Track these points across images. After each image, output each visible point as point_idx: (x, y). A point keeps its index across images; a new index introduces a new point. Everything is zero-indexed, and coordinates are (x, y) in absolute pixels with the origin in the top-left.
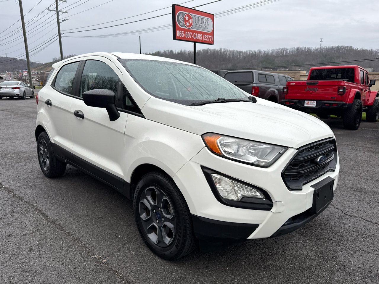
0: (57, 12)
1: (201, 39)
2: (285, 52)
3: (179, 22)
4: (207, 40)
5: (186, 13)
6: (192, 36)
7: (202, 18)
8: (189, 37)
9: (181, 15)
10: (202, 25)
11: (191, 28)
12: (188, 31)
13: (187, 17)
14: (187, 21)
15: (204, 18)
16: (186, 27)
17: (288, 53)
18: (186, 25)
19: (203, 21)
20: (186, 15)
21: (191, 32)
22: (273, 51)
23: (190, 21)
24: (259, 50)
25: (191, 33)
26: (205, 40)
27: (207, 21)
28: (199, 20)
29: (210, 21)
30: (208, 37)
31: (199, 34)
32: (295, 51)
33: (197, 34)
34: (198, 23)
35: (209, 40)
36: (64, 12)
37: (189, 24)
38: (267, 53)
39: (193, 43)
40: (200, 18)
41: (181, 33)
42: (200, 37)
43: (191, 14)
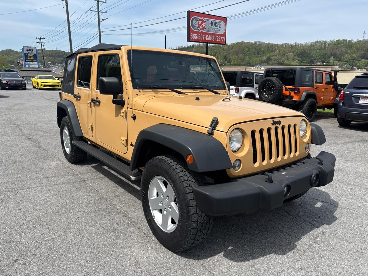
0: (98, 12)
1: (213, 40)
2: (323, 44)
3: (193, 26)
5: (199, 18)
6: (205, 38)
7: (215, 21)
8: (201, 39)
9: (195, 20)
10: (214, 27)
11: (204, 31)
12: (201, 33)
14: (200, 25)
15: (217, 22)
16: (199, 30)
17: (327, 46)
18: (199, 28)
19: (216, 24)
20: (199, 20)
22: (310, 44)
24: (296, 43)
25: (204, 35)
26: (217, 41)
27: (219, 24)
28: (212, 24)
29: (222, 23)
30: (221, 38)
31: (211, 36)
32: (335, 44)
33: (209, 36)
35: (221, 41)
36: (104, 12)
37: (202, 28)
38: (304, 46)
39: (206, 44)
40: (212, 21)
41: (195, 35)
42: (213, 38)
43: (204, 18)
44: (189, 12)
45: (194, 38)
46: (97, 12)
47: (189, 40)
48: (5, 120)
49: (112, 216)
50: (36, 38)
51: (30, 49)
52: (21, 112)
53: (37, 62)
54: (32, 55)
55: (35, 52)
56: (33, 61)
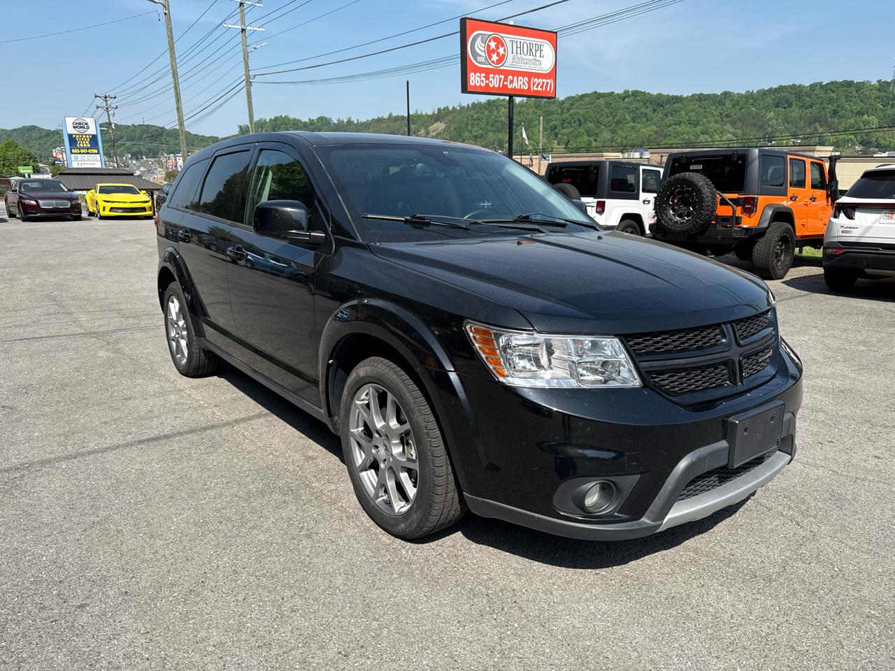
0: (243, 30)
1: (526, 88)
3: (475, 55)
4: (541, 89)
5: (490, 35)
6: (505, 83)
7: (528, 42)
8: (497, 86)
9: (480, 38)
10: (528, 57)
11: (502, 66)
12: (496, 71)
13: (494, 41)
14: (493, 51)
15: (534, 43)
16: (490, 65)
18: (490, 59)
19: (531, 50)
20: (490, 39)
21: (502, 74)
25: (502, 77)
26: (535, 89)
27: (540, 48)
28: (521, 48)
29: (547, 48)
30: (544, 83)
33: (515, 78)
34: (519, 53)
35: (544, 89)
37: (498, 58)
39: (508, 97)
40: (523, 41)
41: (480, 77)
42: (524, 83)
43: (501, 35)
44: (463, 21)
45: (478, 85)
47: (465, 88)
48: (30, 290)
49: (302, 503)
51: (80, 123)
52: (67, 271)
53: (98, 153)
55: (92, 130)
56: (89, 151)
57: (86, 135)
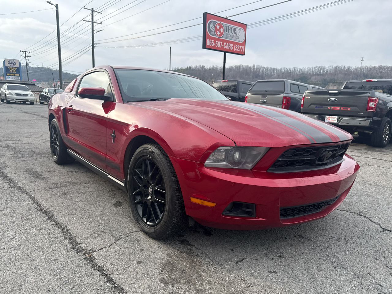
1: (232, 49)
2: (322, 70)
3: (210, 31)
4: (238, 50)
5: (217, 22)
6: (223, 46)
7: (234, 27)
8: (219, 47)
9: (212, 24)
10: (233, 34)
11: (222, 37)
12: (219, 40)
13: (219, 25)
14: (218, 30)
15: (236, 28)
16: (216, 36)
17: (325, 71)
18: (217, 34)
19: (235, 31)
20: (217, 24)
21: (221, 41)
22: (309, 69)
23: (222, 30)
24: (294, 68)
25: (222, 43)
26: (236, 50)
27: (239, 31)
28: (231, 30)
29: (242, 31)
30: (240, 47)
31: (229, 44)
32: (333, 70)
33: (227, 44)
34: (229, 32)
35: (240, 50)
36: (98, 23)
37: (220, 33)
38: (303, 71)
39: (223, 53)
40: (231, 27)
41: (212, 42)
42: (231, 47)
43: (222, 23)
44: (205, 14)
45: (210, 45)
46: (91, 23)
47: (205, 47)
50: (21, 51)
51: (12, 62)
53: (19, 76)
54: (15, 68)
55: (17, 66)
56: (15, 75)
57: (14, 67)
